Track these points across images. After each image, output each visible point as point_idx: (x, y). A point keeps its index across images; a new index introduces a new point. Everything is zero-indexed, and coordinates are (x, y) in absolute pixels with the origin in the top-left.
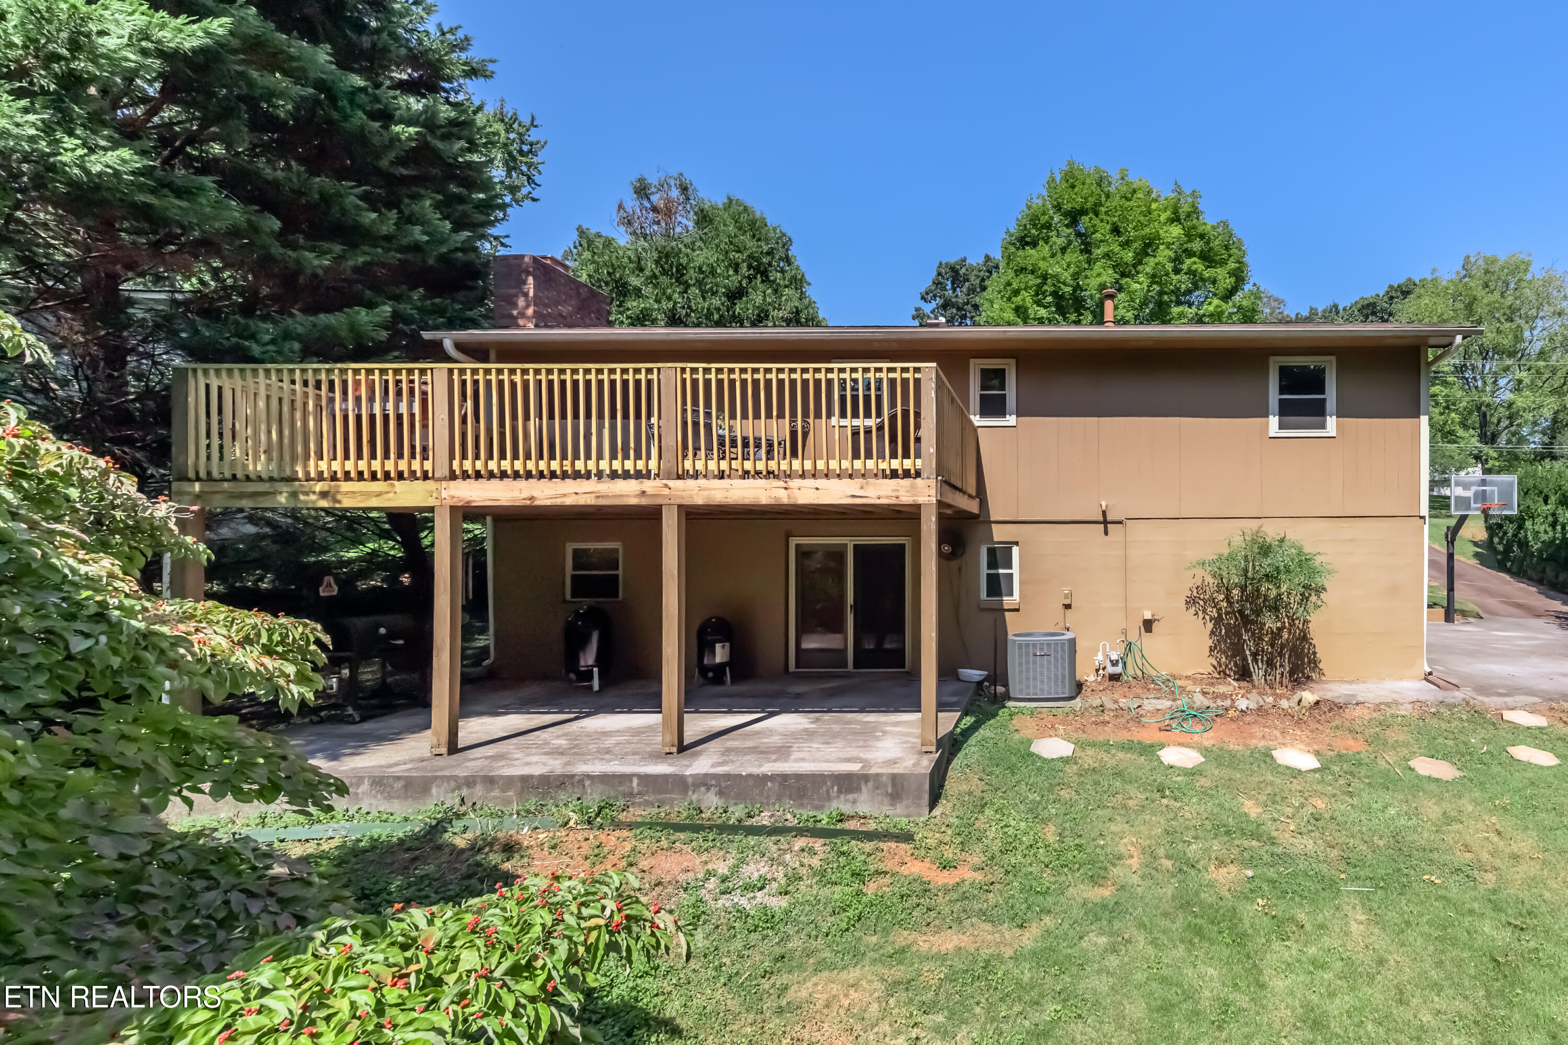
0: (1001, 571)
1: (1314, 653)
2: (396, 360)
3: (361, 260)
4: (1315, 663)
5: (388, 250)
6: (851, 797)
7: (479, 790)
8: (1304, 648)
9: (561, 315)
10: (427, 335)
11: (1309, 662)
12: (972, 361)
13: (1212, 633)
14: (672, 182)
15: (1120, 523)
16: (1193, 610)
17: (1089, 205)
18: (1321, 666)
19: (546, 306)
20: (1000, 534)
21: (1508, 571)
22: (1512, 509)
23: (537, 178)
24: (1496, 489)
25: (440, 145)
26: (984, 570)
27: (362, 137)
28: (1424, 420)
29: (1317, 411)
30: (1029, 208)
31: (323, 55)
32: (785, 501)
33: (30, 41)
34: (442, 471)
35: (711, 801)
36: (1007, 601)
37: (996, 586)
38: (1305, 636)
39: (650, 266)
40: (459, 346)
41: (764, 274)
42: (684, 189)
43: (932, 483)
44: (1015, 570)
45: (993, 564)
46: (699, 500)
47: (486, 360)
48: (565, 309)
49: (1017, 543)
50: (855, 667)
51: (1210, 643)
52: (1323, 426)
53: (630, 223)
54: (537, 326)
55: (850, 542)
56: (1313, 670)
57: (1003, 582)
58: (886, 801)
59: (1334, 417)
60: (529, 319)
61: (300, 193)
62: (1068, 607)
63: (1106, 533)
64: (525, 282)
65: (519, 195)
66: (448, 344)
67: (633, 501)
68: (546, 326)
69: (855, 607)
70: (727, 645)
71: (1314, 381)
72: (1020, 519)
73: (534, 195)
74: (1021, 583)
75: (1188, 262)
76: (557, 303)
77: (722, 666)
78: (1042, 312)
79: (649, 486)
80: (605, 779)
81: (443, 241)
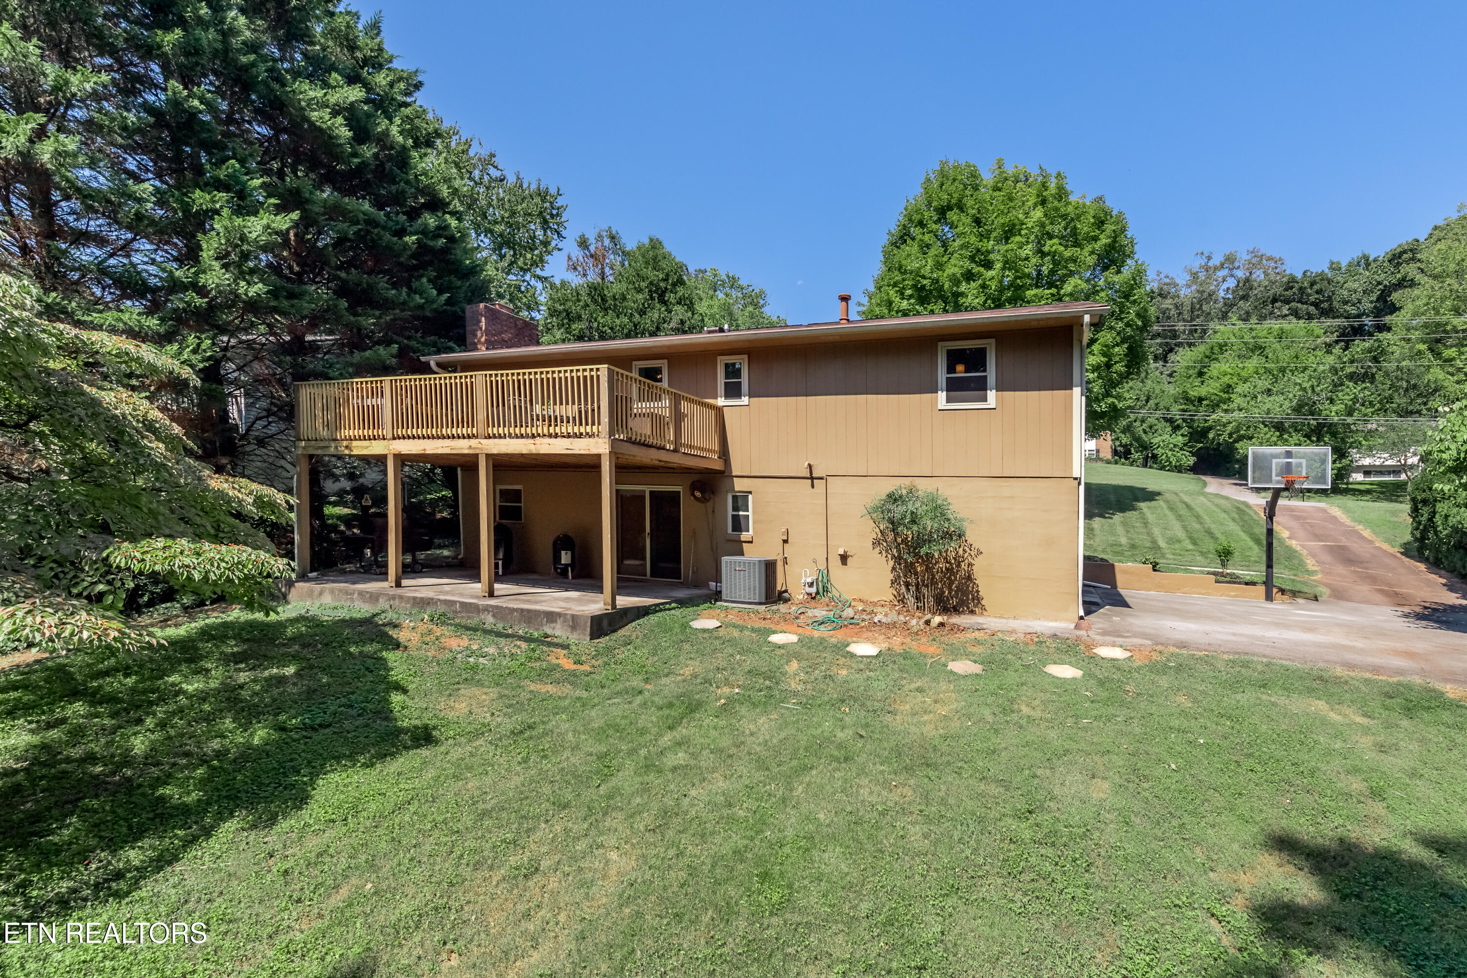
0: (741, 513)
1: (978, 591)
2: (402, 374)
3: (388, 318)
4: (978, 600)
5: (404, 310)
6: (552, 625)
7: (397, 601)
8: (968, 586)
9: (503, 340)
10: (423, 359)
11: (973, 599)
12: (719, 358)
13: (894, 569)
14: (604, 234)
15: (822, 478)
16: (877, 550)
17: (953, 201)
18: (983, 602)
19: (494, 335)
20: (740, 485)
21: (1426, 560)
22: (1325, 483)
23: (564, 233)
24: (1304, 461)
25: (431, 243)
26: (730, 512)
27: (389, 248)
28: (1077, 391)
29: (981, 386)
30: (906, 209)
31: (366, 206)
32: (534, 452)
33: (228, 240)
34: (390, 436)
35: (489, 620)
36: (745, 536)
37: (739, 524)
38: (969, 576)
39: (585, 298)
40: (439, 365)
41: (661, 296)
42: (612, 238)
43: (607, 440)
44: (750, 513)
45: (736, 508)
46: (495, 451)
47: (455, 371)
48: (506, 336)
49: (750, 492)
50: (652, 576)
51: (891, 576)
52: (985, 399)
53: (575, 269)
54: (487, 349)
55: (647, 489)
56: (976, 606)
57: (742, 521)
58: (569, 630)
59: (994, 391)
60: (483, 344)
61: (358, 285)
62: (785, 542)
63: (813, 487)
64: (480, 321)
65: (550, 248)
66: (433, 364)
67: (466, 452)
68: (494, 348)
69: (652, 534)
70: (569, 553)
71: (976, 360)
72: (753, 474)
73: (559, 246)
74: (754, 522)
75: (1049, 243)
76: (501, 333)
77: (567, 565)
78: (905, 304)
79: (473, 442)
80: (446, 602)
81: (433, 302)
